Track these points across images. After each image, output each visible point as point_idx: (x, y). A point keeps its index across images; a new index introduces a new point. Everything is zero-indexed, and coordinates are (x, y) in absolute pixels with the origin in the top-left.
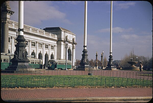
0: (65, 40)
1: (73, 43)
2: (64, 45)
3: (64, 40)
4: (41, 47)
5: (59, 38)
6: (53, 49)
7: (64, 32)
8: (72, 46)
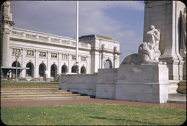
0: (101, 49)
1: (114, 53)
2: (100, 55)
3: (99, 49)
4: (67, 59)
5: (93, 48)
6: (85, 60)
7: (100, 40)
8: (113, 56)
